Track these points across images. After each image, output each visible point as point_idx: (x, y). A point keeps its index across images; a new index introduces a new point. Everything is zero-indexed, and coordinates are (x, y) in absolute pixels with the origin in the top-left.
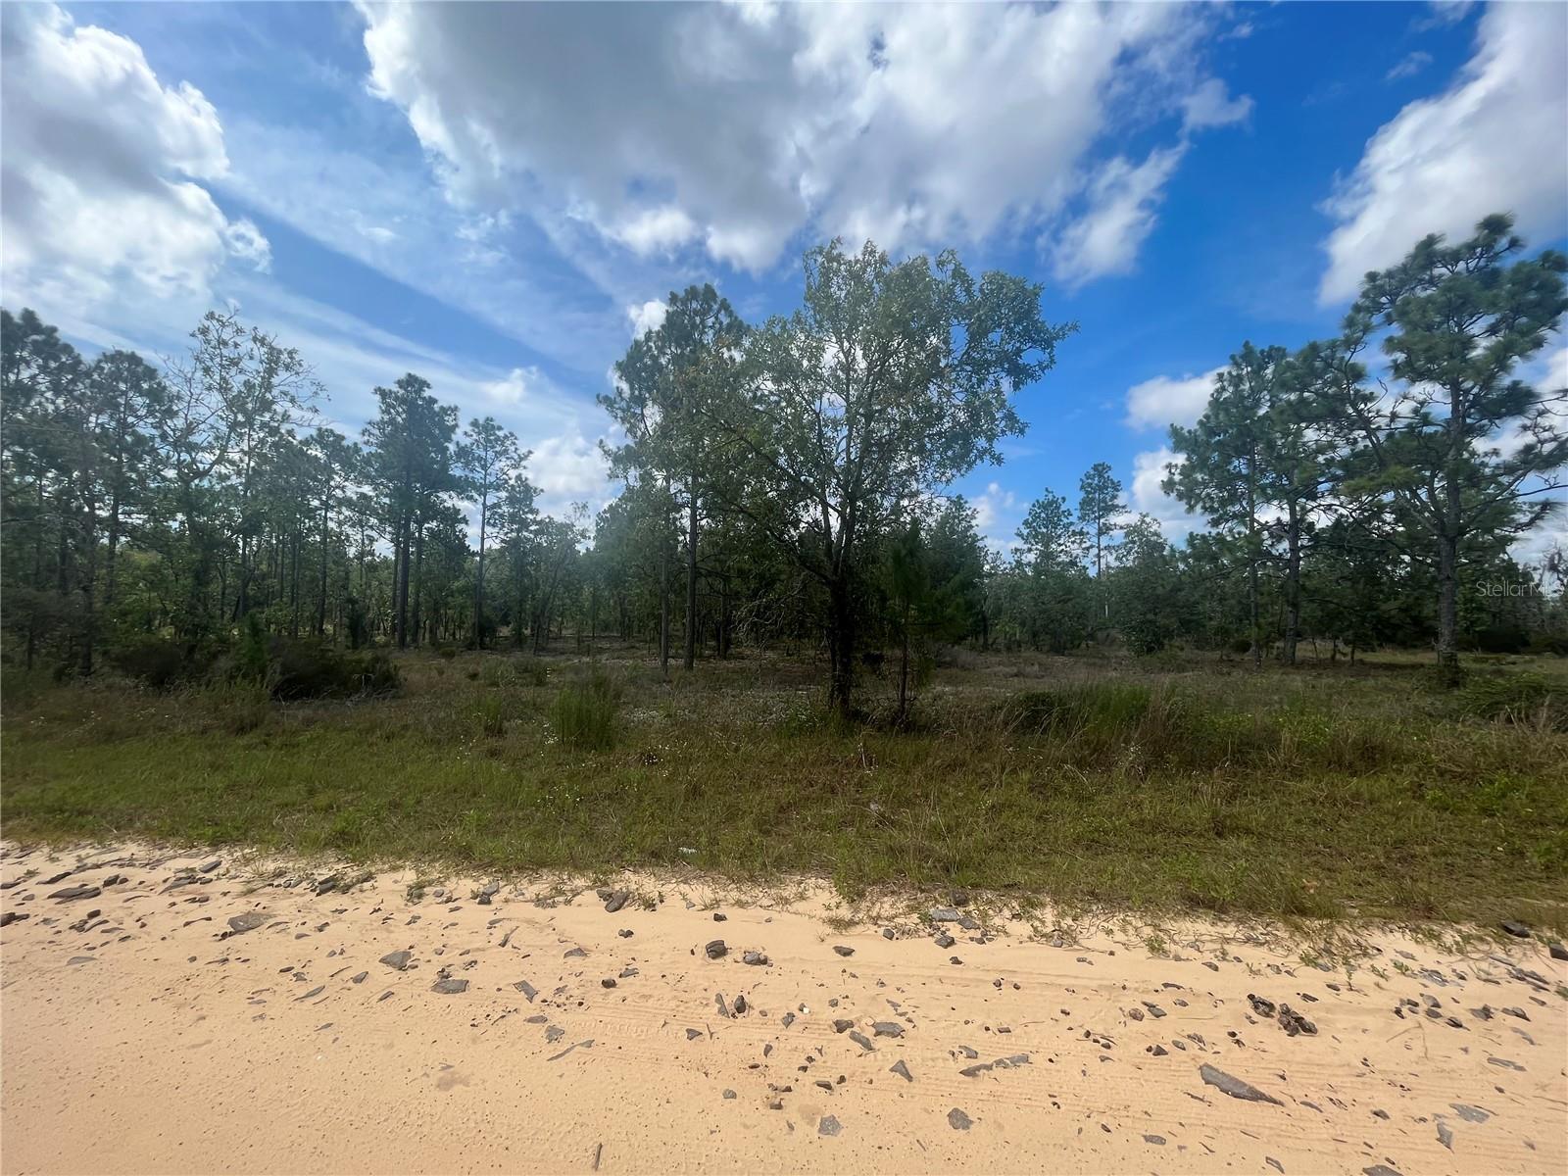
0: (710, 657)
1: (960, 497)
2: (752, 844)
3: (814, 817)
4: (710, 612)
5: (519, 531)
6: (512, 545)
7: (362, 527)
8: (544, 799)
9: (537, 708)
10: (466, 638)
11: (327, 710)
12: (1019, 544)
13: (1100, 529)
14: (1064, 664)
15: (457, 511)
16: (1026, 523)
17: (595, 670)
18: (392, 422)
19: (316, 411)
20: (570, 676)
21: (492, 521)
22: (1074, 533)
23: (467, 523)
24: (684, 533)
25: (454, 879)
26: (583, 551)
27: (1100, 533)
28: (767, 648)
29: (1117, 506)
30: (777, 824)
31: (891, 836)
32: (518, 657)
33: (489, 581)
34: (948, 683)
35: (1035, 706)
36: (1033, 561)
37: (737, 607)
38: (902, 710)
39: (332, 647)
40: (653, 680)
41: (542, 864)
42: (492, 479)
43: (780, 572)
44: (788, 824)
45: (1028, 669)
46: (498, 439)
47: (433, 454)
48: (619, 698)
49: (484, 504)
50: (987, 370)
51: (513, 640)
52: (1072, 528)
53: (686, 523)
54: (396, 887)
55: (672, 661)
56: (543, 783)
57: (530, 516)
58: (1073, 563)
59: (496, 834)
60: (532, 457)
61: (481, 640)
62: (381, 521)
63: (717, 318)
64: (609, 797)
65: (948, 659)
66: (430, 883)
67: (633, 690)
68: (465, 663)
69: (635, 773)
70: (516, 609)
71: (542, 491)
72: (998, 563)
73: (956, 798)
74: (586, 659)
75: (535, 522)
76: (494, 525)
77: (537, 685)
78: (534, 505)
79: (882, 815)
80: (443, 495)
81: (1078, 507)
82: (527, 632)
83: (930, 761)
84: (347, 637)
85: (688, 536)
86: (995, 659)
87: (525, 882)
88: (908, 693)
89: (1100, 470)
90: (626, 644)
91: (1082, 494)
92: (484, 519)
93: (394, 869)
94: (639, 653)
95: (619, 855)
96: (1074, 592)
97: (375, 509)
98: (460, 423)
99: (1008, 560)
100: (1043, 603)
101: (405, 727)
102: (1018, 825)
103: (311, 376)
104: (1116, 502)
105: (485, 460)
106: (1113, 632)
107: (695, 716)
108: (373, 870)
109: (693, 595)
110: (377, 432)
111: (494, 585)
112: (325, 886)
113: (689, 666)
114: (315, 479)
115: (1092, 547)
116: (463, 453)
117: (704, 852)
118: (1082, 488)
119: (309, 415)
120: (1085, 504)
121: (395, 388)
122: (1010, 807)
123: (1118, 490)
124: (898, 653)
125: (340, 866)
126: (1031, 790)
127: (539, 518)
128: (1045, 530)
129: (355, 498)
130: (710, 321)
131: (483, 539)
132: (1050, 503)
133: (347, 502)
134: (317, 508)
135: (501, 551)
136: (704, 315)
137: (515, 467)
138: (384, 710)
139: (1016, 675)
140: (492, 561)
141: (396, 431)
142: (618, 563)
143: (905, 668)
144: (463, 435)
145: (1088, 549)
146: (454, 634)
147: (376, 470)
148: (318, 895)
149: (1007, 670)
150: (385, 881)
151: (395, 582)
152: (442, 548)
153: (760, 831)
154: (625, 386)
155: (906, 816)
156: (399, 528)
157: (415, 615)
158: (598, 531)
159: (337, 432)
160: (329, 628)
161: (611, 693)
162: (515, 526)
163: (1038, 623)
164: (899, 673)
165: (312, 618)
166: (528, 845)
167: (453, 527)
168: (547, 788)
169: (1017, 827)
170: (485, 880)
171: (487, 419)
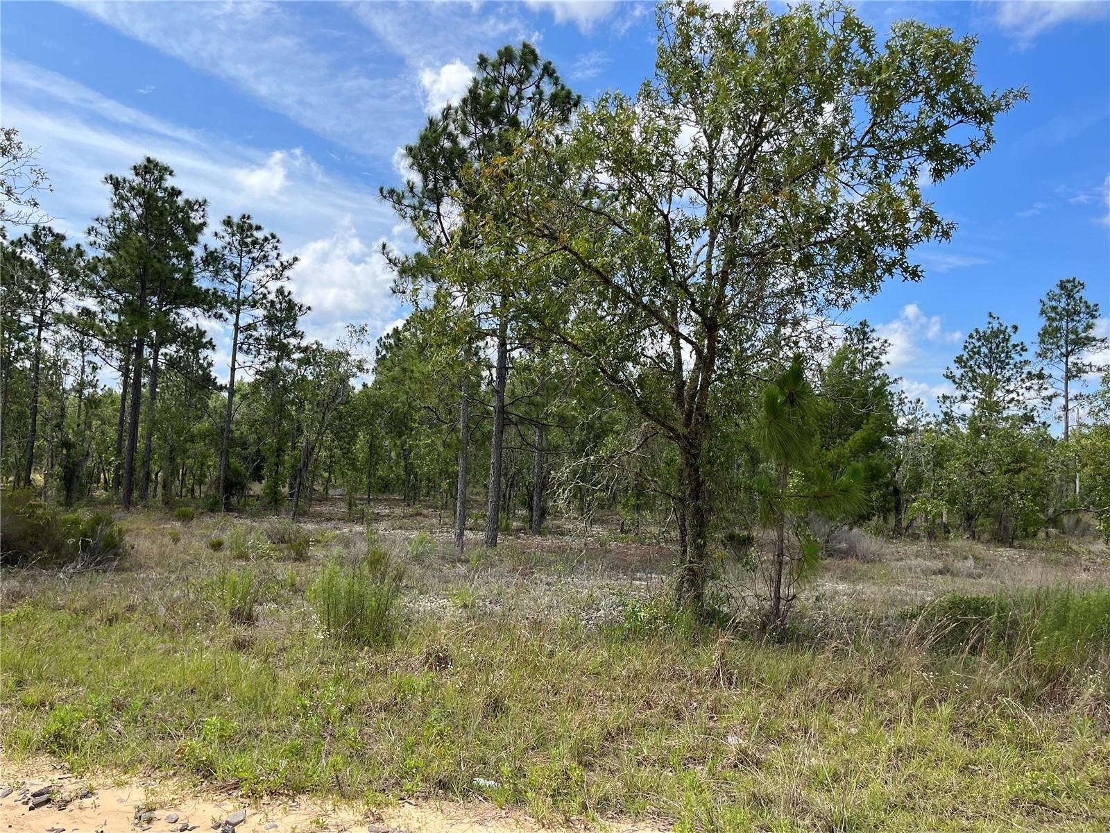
0: (519, 530)
1: (864, 324)
2: (568, 778)
3: (650, 748)
4: (520, 471)
5: (278, 360)
6: (270, 377)
7: (83, 350)
8: (304, 707)
9: (296, 589)
10: (207, 496)
11: (35, 581)
12: (949, 389)
13: (1068, 370)
14: (1012, 560)
15: (202, 334)
16: (959, 360)
17: (372, 542)
18: (125, 218)
19: (36, 204)
20: (337, 550)
21: (245, 347)
22: (1030, 376)
23: (213, 348)
24: (490, 367)
25: (190, 802)
26: (359, 388)
27: (1069, 376)
28: (594, 522)
29: (1094, 339)
30: (603, 755)
31: (755, 781)
32: (273, 522)
33: (238, 423)
34: (843, 578)
35: (964, 614)
36: (969, 414)
37: (556, 467)
38: (776, 612)
39: (42, 502)
40: (443, 558)
41: (301, 790)
42: (246, 293)
43: (615, 421)
44: (617, 756)
45: (959, 564)
46: (255, 243)
47: (174, 260)
48: (400, 580)
49: (236, 325)
50: (899, 153)
51: (267, 500)
52: (1026, 369)
53: (492, 354)
54: (122, 807)
55: (469, 535)
56: (303, 686)
57: (293, 341)
58: (1028, 419)
59: (243, 749)
60: (297, 266)
61: (227, 498)
62: (107, 344)
63: (538, 87)
64: (386, 708)
65: (843, 545)
66: (162, 806)
67: (418, 570)
68: (208, 528)
69: (420, 680)
70: (272, 460)
71: (309, 308)
72: (919, 415)
73: (848, 736)
74: (358, 528)
75: (299, 348)
76: (247, 352)
77: (295, 560)
78: (300, 327)
79: (744, 752)
80: (186, 312)
81: (1038, 339)
82: (285, 490)
83: (812, 682)
84: (58, 490)
85: (494, 371)
86: (912, 549)
87: (278, 811)
88: (783, 591)
89: (1068, 288)
90: (411, 510)
91: (1043, 322)
92: (235, 345)
93: (120, 785)
94: (427, 522)
95: (397, 783)
96: (1029, 457)
97: (100, 329)
98: (209, 221)
99: (931, 412)
100: (983, 473)
101: (131, 608)
102: (934, 776)
103: (32, 162)
104: (1092, 333)
105: (240, 269)
106: (1087, 518)
107: (498, 609)
108: (94, 784)
109: (499, 448)
110: (105, 231)
111: (244, 428)
112: (39, 799)
113: (492, 542)
114: (30, 290)
115: (1056, 395)
116: (212, 259)
117: (506, 786)
118: (1043, 312)
119: (27, 210)
120: (1047, 334)
121: (130, 176)
122: (923, 752)
123: (1093, 317)
124: (773, 534)
125: (56, 776)
126: (955, 730)
127: (304, 344)
128: (987, 371)
129: (75, 313)
130: (529, 91)
131: (233, 369)
132: (995, 334)
133: (68, 320)
134: (28, 327)
135: (255, 386)
136: (522, 82)
137: (276, 278)
138: (106, 586)
139: (941, 572)
140: (244, 397)
141: (130, 229)
142: (403, 403)
143: (781, 554)
144: (212, 237)
145: (1050, 398)
146: (193, 490)
147: (103, 279)
148: (31, 809)
149: (928, 563)
150: (108, 798)
151: (122, 421)
152: (180, 379)
153: (580, 763)
154: (416, 178)
155: (776, 754)
156: (130, 353)
157: (146, 464)
158: (378, 361)
159: (56, 231)
160: (38, 478)
161: (393, 573)
162: (274, 354)
163: (975, 499)
164: (772, 563)
165: (17, 465)
166: (284, 763)
167: (196, 352)
168: (308, 692)
169: (931, 780)
170: (229, 806)
171: (244, 217)
